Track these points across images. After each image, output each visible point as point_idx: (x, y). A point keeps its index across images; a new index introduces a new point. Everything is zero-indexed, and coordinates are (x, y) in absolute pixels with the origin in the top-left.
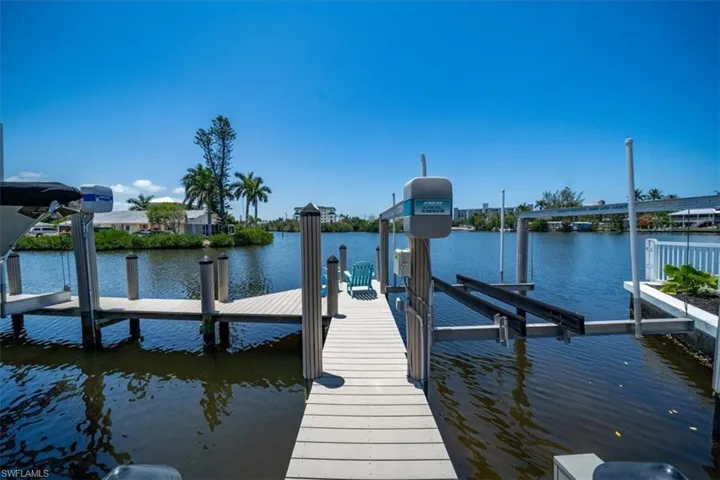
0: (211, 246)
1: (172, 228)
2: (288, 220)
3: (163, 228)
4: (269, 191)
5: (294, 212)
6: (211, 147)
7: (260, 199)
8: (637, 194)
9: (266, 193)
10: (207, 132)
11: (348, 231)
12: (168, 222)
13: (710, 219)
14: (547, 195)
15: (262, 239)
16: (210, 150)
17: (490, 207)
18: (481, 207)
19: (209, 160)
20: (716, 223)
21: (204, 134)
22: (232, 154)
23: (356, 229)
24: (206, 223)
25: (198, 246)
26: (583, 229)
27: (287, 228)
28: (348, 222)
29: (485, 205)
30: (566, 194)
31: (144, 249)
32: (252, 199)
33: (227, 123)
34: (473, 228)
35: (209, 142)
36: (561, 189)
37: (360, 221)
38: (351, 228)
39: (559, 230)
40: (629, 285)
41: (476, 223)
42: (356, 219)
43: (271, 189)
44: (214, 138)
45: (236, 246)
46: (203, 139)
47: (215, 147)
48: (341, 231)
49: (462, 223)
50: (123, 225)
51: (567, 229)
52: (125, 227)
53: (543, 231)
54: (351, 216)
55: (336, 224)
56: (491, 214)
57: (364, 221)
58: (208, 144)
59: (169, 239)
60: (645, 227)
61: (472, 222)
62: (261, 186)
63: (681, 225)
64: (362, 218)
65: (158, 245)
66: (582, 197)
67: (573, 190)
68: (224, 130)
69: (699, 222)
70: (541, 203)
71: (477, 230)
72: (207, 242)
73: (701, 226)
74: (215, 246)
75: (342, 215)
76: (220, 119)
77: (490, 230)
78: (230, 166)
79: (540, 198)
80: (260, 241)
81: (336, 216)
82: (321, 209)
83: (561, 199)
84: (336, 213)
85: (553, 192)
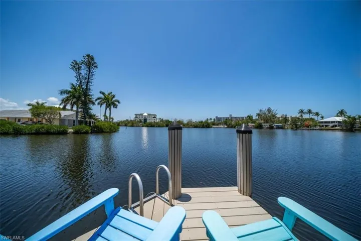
0: (73, 133)
1: (49, 121)
2: (131, 121)
3: (44, 121)
4: (119, 103)
5: (135, 116)
6: (81, 71)
7: (114, 107)
8: (302, 112)
9: (117, 103)
10: (78, 62)
11: (163, 127)
12: (46, 117)
13: (337, 124)
14: (261, 111)
15: (110, 129)
16: (79, 74)
17: (233, 116)
18: (229, 116)
19: (79, 79)
20: (339, 126)
21: (77, 64)
22: (94, 77)
23: (167, 126)
24: (74, 118)
25: (64, 133)
26: (278, 128)
27: (130, 124)
28: (163, 122)
30: (269, 110)
31: (22, 134)
32: (108, 106)
33: (92, 58)
34: (226, 126)
35: (79, 69)
36: (267, 108)
37: (170, 122)
38: (165, 125)
39: (267, 128)
41: (228, 124)
42: (167, 121)
43: (120, 101)
44: (83, 66)
45: (92, 133)
46: (76, 66)
47: (84, 72)
48: (159, 126)
49: (220, 124)
50: (16, 119)
51: (271, 127)
52: (17, 120)
53: (260, 128)
54: (165, 119)
55: (157, 123)
56: (234, 119)
58: (79, 70)
59: (43, 128)
60: (308, 127)
61: (225, 123)
62: (114, 99)
63: (323, 126)
64: (170, 120)
65: (33, 132)
66: (277, 112)
67: (272, 109)
68: (90, 63)
69: (331, 125)
70: (258, 115)
71: (228, 127)
72: (71, 130)
73: (332, 127)
74: (77, 133)
75: (160, 119)
76: (88, 56)
77: (235, 127)
78: (93, 84)
79: (258, 112)
80: (108, 130)
81: (157, 119)
82: (149, 115)
83: (267, 113)
84: (157, 117)
85: (264, 109)
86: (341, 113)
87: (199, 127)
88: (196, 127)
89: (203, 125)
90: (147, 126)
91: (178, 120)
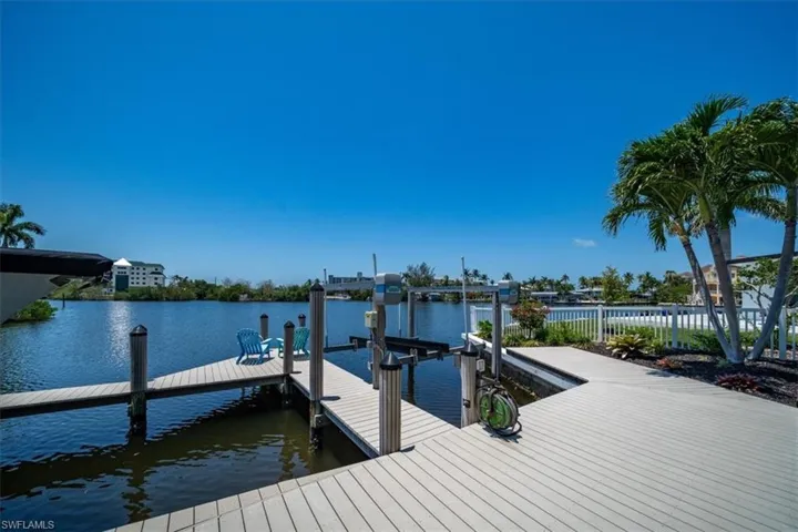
8: (466, 273)
11: (188, 299)
14: (410, 269)
17: (364, 276)
18: (355, 275)
23: (201, 297)
26: (435, 299)
28: (188, 286)
29: (360, 274)
30: (424, 268)
34: (349, 297)
36: (420, 264)
37: (209, 286)
38: (193, 294)
39: (420, 300)
40: (464, 335)
41: (353, 292)
42: (200, 284)
48: (176, 299)
49: (337, 292)
51: (425, 299)
54: (193, 278)
55: (168, 290)
56: (365, 283)
57: (214, 286)
60: (472, 298)
61: (348, 291)
62: (18, 221)
64: (210, 282)
66: (434, 272)
67: (428, 265)
70: (406, 275)
71: (353, 299)
77: (365, 299)
79: (405, 271)
81: (165, 278)
82: (136, 265)
83: (420, 273)
84: (165, 272)
85: (415, 266)
86: (508, 277)
87: (290, 301)
88: (282, 299)
89: (299, 294)
90: (133, 299)
91: (234, 281)
